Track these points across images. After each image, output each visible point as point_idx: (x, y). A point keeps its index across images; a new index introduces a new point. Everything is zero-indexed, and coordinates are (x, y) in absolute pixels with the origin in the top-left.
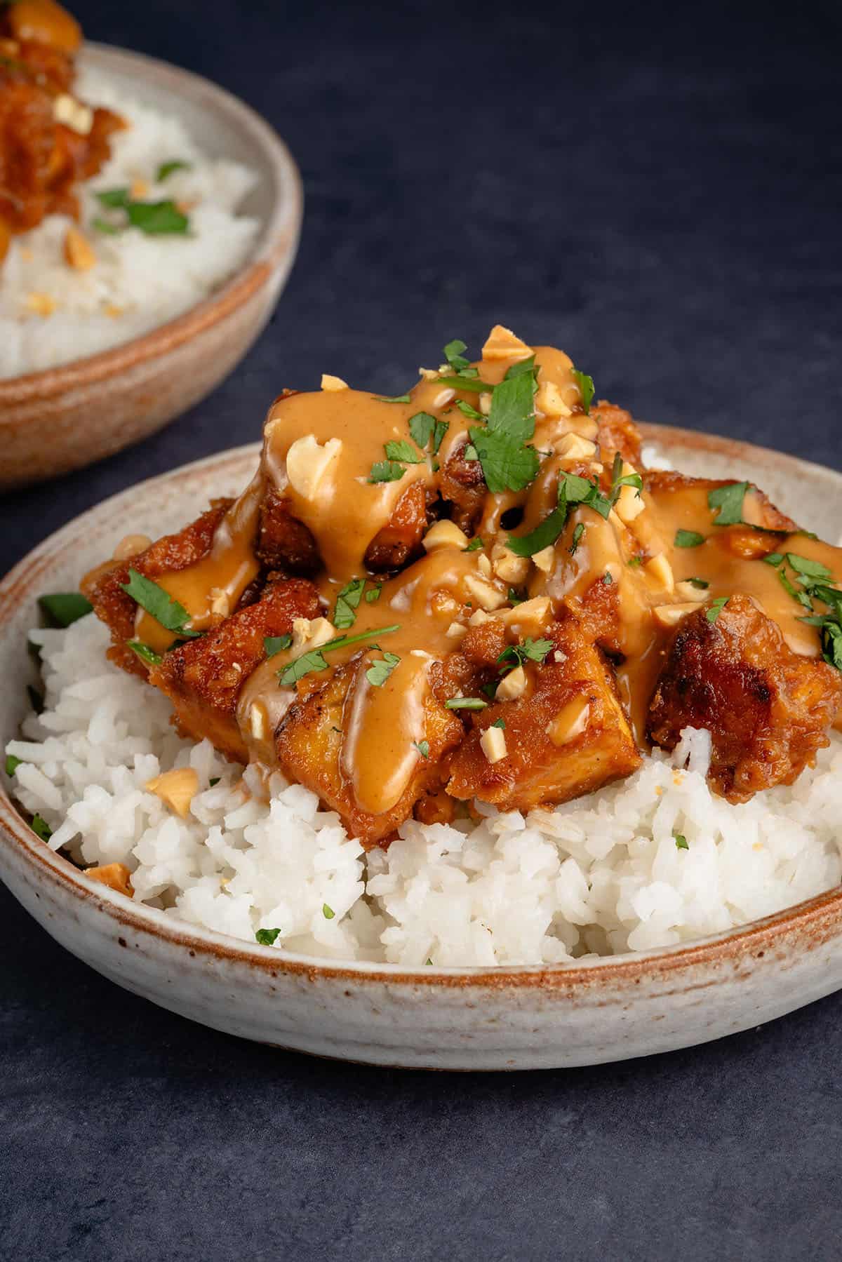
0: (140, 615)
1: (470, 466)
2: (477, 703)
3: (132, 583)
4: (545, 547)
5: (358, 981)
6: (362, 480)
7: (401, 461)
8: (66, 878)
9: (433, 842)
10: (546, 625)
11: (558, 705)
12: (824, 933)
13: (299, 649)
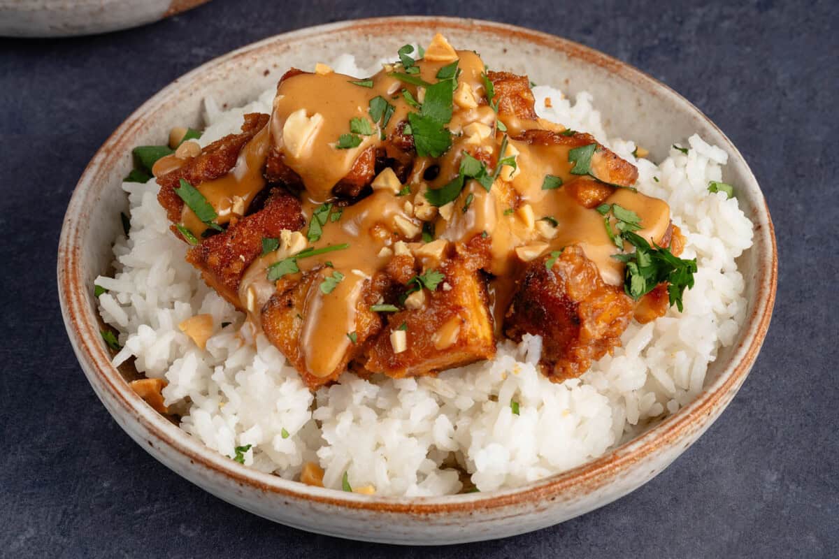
0: (186, 210)
1: (406, 139)
2: (392, 308)
3: (181, 189)
4: (449, 202)
5: (293, 498)
6: (333, 145)
7: (360, 133)
8: (119, 394)
9: (357, 392)
10: (442, 260)
11: (442, 321)
12: (597, 484)
13: (282, 254)
